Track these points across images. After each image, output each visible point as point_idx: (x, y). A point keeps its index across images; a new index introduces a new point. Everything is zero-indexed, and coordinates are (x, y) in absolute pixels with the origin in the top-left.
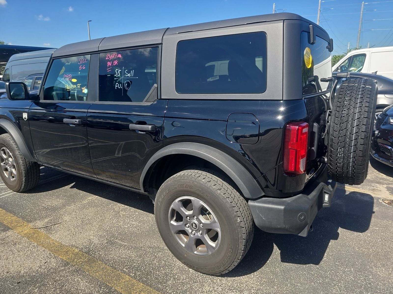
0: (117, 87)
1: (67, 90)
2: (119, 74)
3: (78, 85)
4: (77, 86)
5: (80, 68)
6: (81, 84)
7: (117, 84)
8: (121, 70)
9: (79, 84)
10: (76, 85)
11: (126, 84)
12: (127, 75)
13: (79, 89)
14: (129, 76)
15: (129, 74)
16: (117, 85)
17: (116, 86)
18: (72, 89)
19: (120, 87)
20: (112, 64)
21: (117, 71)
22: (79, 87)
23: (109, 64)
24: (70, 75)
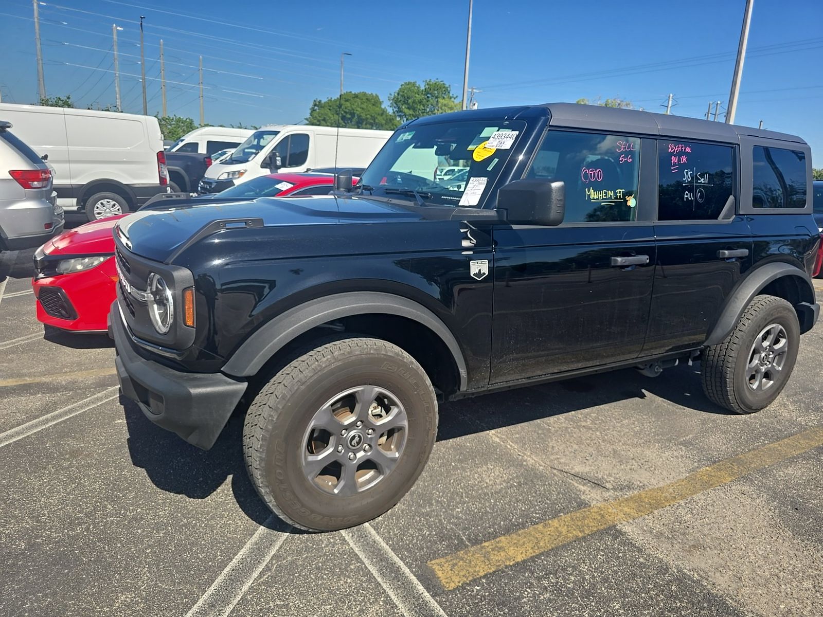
0: (687, 198)
1: (592, 201)
2: (689, 177)
3: (618, 191)
4: (615, 193)
5: (620, 159)
6: (624, 190)
7: (687, 192)
8: (691, 172)
9: (620, 190)
10: (612, 192)
11: (699, 194)
12: (700, 180)
13: (620, 198)
14: (703, 182)
15: (703, 179)
16: (687, 194)
17: (686, 196)
18: (603, 199)
19: (690, 197)
20: (679, 160)
21: (687, 173)
22: (620, 196)
23: (674, 160)
24: (598, 171)
